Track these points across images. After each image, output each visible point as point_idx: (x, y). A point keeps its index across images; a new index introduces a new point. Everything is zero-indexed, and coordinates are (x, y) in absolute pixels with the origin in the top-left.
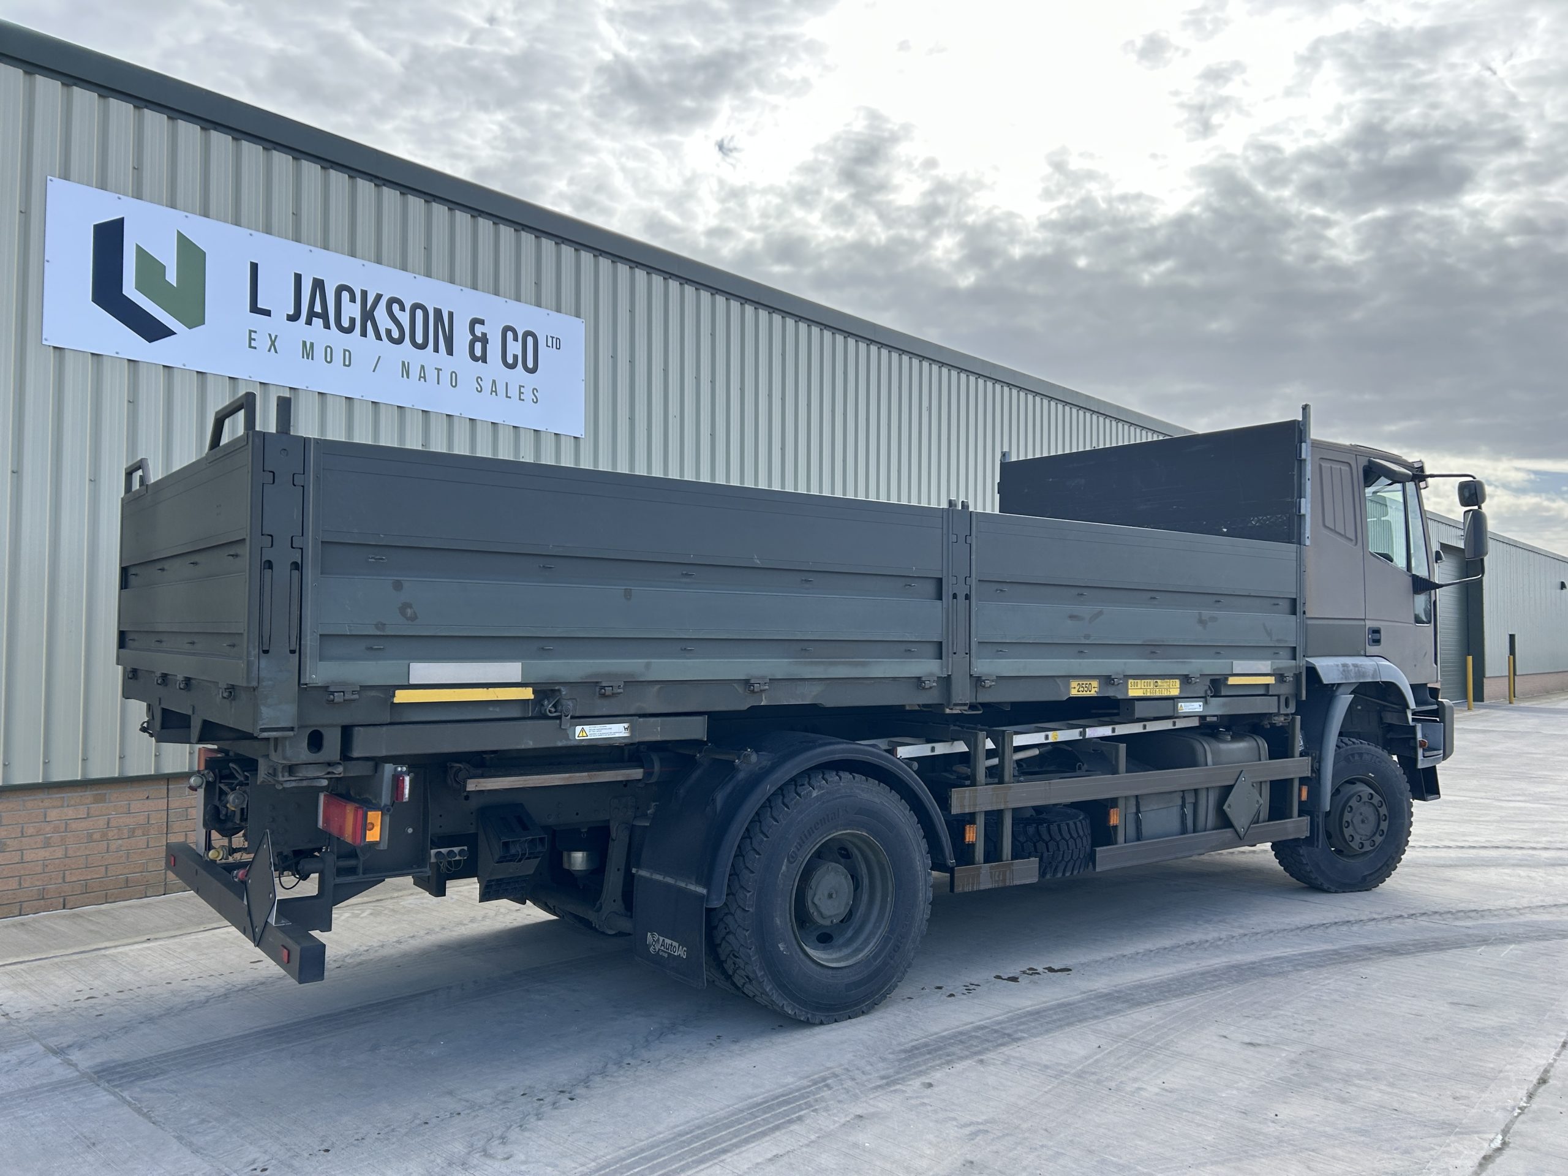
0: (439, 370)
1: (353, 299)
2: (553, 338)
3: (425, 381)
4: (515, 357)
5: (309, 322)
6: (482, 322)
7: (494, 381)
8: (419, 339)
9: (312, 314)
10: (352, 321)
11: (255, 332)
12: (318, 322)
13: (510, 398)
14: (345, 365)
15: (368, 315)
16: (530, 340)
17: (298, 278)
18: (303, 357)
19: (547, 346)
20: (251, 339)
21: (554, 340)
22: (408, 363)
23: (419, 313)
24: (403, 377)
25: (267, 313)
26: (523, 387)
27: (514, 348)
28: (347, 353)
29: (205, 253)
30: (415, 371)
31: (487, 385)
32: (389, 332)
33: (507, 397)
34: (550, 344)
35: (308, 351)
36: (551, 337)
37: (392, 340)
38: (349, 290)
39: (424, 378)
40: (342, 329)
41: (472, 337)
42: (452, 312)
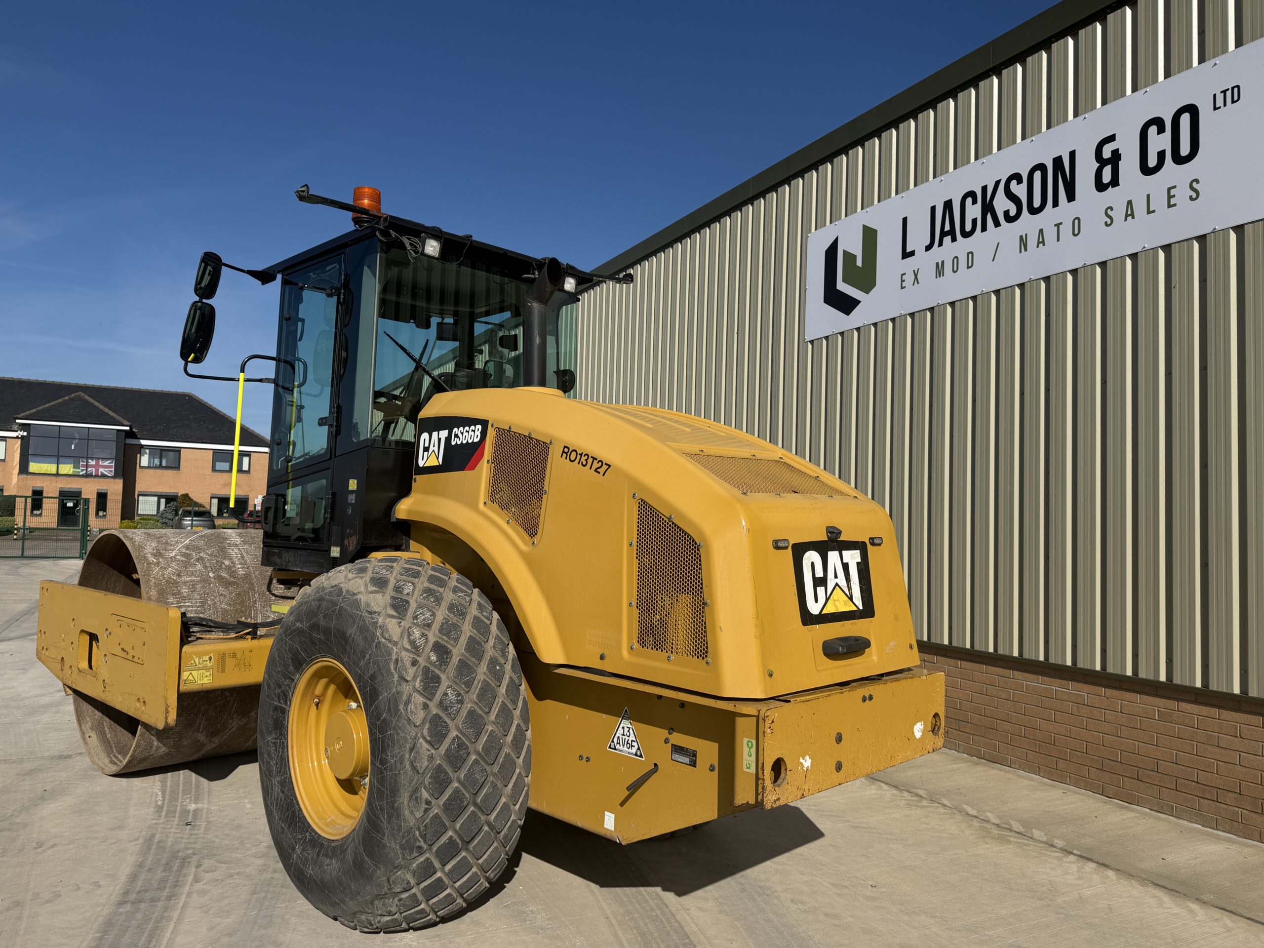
0: (1058, 225)
1: (974, 202)
2: (1224, 92)
3: (1044, 245)
4: (1161, 155)
6: (1111, 138)
7: (1130, 203)
8: (1037, 203)
9: (943, 234)
10: (974, 221)
11: (905, 274)
12: (947, 239)
13: (1154, 211)
14: (968, 267)
15: (988, 208)
16: (1185, 119)
17: (933, 209)
18: (936, 278)
19: (1215, 108)
20: (902, 281)
21: (1229, 93)
22: (1026, 235)
23: (1038, 175)
24: (1020, 252)
25: (912, 253)
26: (1175, 187)
27: (1159, 142)
28: (970, 255)
29: (876, 231)
30: (1032, 241)
31: (1118, 214)
32: (1006, 213)
33: (1149, 212)
34: (1220, 103)
35: (940, 270)
36: (1221, 92)
37: (1009, 219)
38: (972, 194)
39: (1043, 243)
40: (966, 235)
41: (1099, 165)
42: (1075, 151)
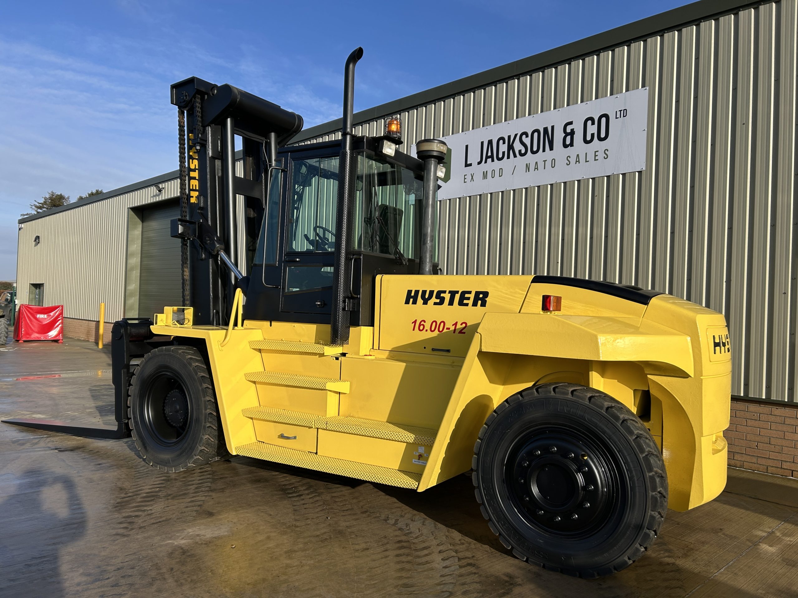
0: (545, 161)
1: (504, 143)
3: (538, 170)
4: (593, 135)
5: (486, 162)
6: (571, 123)
7: (578, 155)
8: (535, 149)
9: (487, 157)
10: (504, 153)
11: (466, 175)
12: (489, 160)
13: (588, 161)
14: (500, 176)
15: (511, 147)
16: (604, 120)
17: (482, 143)
18: (483, 179)
19: (616, 118)
20: (465, 179)
21: (622, 112)
22: (529, 164)
23: (536, 135)
24: (526, 172)
25: (470, 165)
26: (598, 151)
27: (592, 129)
28: (501, 170)
29: (451, 150)
30: (532, 167)
31: (573, 160)
32: (520, 151)
33: (586, 161)
34: (618, 116)
35: (485, 176)
36: (619, 111)
37: (521, 155)
38: (503, 139)
39: (537, 168)
40: (499, 159)
41: (565, 135)
42: (554, 126)
